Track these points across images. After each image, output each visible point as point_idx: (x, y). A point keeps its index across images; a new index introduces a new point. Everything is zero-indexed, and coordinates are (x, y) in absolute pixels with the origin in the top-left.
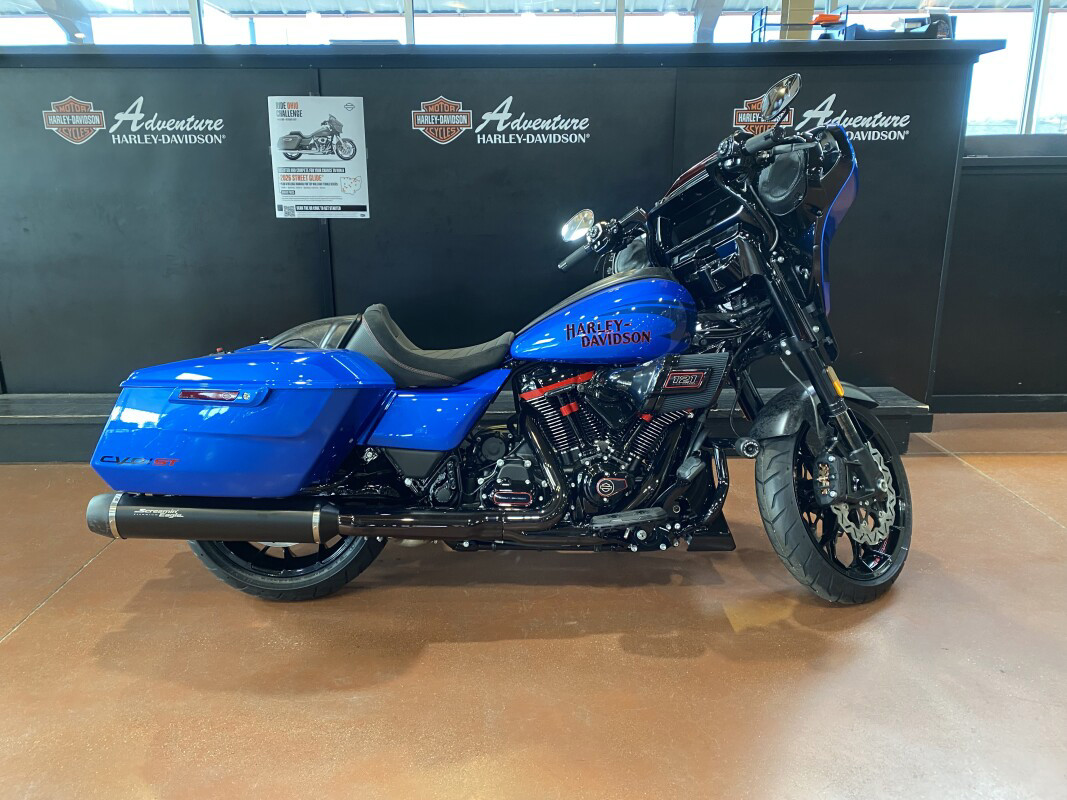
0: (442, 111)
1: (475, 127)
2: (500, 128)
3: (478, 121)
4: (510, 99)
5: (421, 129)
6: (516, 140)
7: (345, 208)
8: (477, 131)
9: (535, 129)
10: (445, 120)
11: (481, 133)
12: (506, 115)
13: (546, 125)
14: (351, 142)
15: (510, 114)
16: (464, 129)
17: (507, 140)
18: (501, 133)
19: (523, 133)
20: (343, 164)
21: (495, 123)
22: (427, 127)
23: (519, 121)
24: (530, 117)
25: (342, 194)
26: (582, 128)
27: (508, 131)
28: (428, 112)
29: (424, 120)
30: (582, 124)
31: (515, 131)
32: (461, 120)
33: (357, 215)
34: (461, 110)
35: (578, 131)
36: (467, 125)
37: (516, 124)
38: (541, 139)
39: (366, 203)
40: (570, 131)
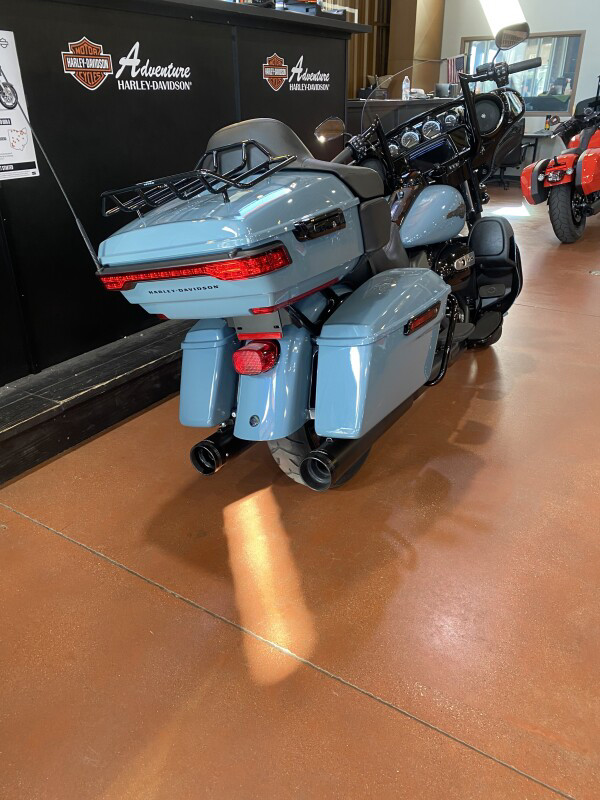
0: (87, 55)
1: (115, 73)
2: (134, 74)
3: (117, 67)
4: (137, 44)
5: (72, 73)
6: (145, 86)
7: (18, 167)
8: (117, 76)
9: (158, 76)
10: (92, 63)
11: (120, 79)
12: (136, 62)
13: (164, 72)
14: (11, 87)
15: (139, 61)
16: (107, 74)
17: (140, 87)
18: (135, 79)
19: (149, 79)
20: (8, 114)
21: (128, 69)
22: (77, 71)
23: (145, 67)
24: (153, 65)
25: (11, 150)
26: (187, 76)
27: (139, 78)
28: (76, 55)
29: (73, 63)
30: (185, 72)
31: (144, 78)
32: (103, 63)
33: (28, 173)
34: (102, 54)
35: (184, 79)
36: (107, 70)
37: (144, 71)
38: (161, 86)
39: (33, 158)
40: (180, 79)
